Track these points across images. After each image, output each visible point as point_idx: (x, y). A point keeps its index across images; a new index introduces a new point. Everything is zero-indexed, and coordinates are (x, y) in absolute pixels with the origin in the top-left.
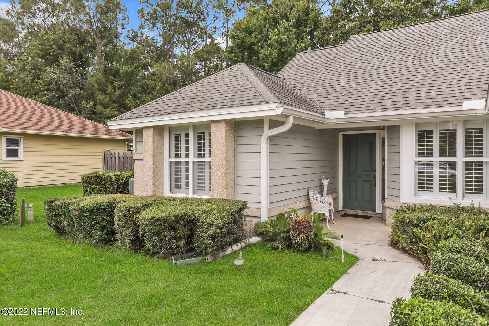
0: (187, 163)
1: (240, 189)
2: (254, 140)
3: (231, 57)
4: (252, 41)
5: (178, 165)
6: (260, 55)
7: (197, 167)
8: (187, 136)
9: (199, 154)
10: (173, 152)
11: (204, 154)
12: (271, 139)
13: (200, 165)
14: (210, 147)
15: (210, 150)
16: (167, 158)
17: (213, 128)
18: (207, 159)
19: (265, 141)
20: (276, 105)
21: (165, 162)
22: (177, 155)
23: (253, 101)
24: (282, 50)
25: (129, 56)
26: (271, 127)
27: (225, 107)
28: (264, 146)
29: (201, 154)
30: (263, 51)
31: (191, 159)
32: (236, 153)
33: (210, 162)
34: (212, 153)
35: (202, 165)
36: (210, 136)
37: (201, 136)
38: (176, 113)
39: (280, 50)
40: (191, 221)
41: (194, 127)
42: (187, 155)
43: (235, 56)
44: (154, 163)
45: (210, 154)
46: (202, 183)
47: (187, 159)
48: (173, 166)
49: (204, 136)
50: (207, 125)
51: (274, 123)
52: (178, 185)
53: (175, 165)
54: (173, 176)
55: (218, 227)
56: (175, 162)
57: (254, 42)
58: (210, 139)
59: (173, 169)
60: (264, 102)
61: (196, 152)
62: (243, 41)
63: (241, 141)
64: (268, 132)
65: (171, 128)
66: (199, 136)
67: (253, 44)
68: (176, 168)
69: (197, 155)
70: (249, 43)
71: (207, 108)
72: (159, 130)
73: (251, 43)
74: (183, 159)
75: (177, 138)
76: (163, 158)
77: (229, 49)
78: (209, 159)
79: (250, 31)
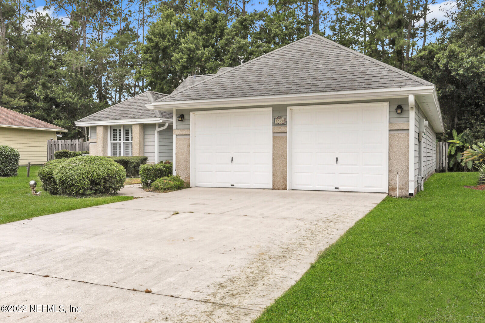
0: (120, 144)
1: (146, 151)
2: (152, 132)
3: (146, 57)
4: (165, 45)
5: (115, 145)
6: (172, 58)
7: (125, 145)
8: (120, 130)
9: (126, 139)
10: (112, 138)
11: (129, 139)
12: (160, 132)
13: (127, 145)
14: (132, 135)
15: (132, 137)
16: (109, 141)
17: (134, 127)
18: (130, 141)
19: (157, 133)
20: (160, 118)
21: (108, 143)
22: (115, 139)
23: (151, 116)
24: (191, 56)
25: (38, 44)
26: (159, 127)
27: (139, 118)
28: (156, 135)
29: (127, 139)
30: (175, 54)
31: (122, 142)
32: (144, 138)
33: (132, 143)
34: (133, 138)
35: (128, 144)
36: (132, 130)
37: (127, 130)
38: (115, 119)
39: (189, 55)
40: (126, 162)
41: (124, 126)
42: (120, 140)
43: (150, 56)
44: (103, 144)
45: (132, 139)
46: (128, 153)
47: (120, 142)
48: (112, 145)
49: (129, 130)
50: (131, 126)
51: (161, 125)
52: (115, 155)
53: (113, 145)
54: (112, 150)
55: (136, 163)
56: (114, 143)
57: (167, 46)
58: (132, 132)
59: (112, 147)
60: (155, 117)
61: (125, 138)
62: (157, 44)
63: (147, 133)
64: (158, 129)
65: (111, 126)
66: (126, 131)
67: (166, 48)
68: (113, 146)
69: (125, 140)
70: (163, 47)
71: (131, 118)
72: (105, 127)
73: (164, 46)
74: (118, 141)
75: (115, 131)
76: (107, 141)
77: (144, 48)
78: (132, 142)
79: (164, 35)
